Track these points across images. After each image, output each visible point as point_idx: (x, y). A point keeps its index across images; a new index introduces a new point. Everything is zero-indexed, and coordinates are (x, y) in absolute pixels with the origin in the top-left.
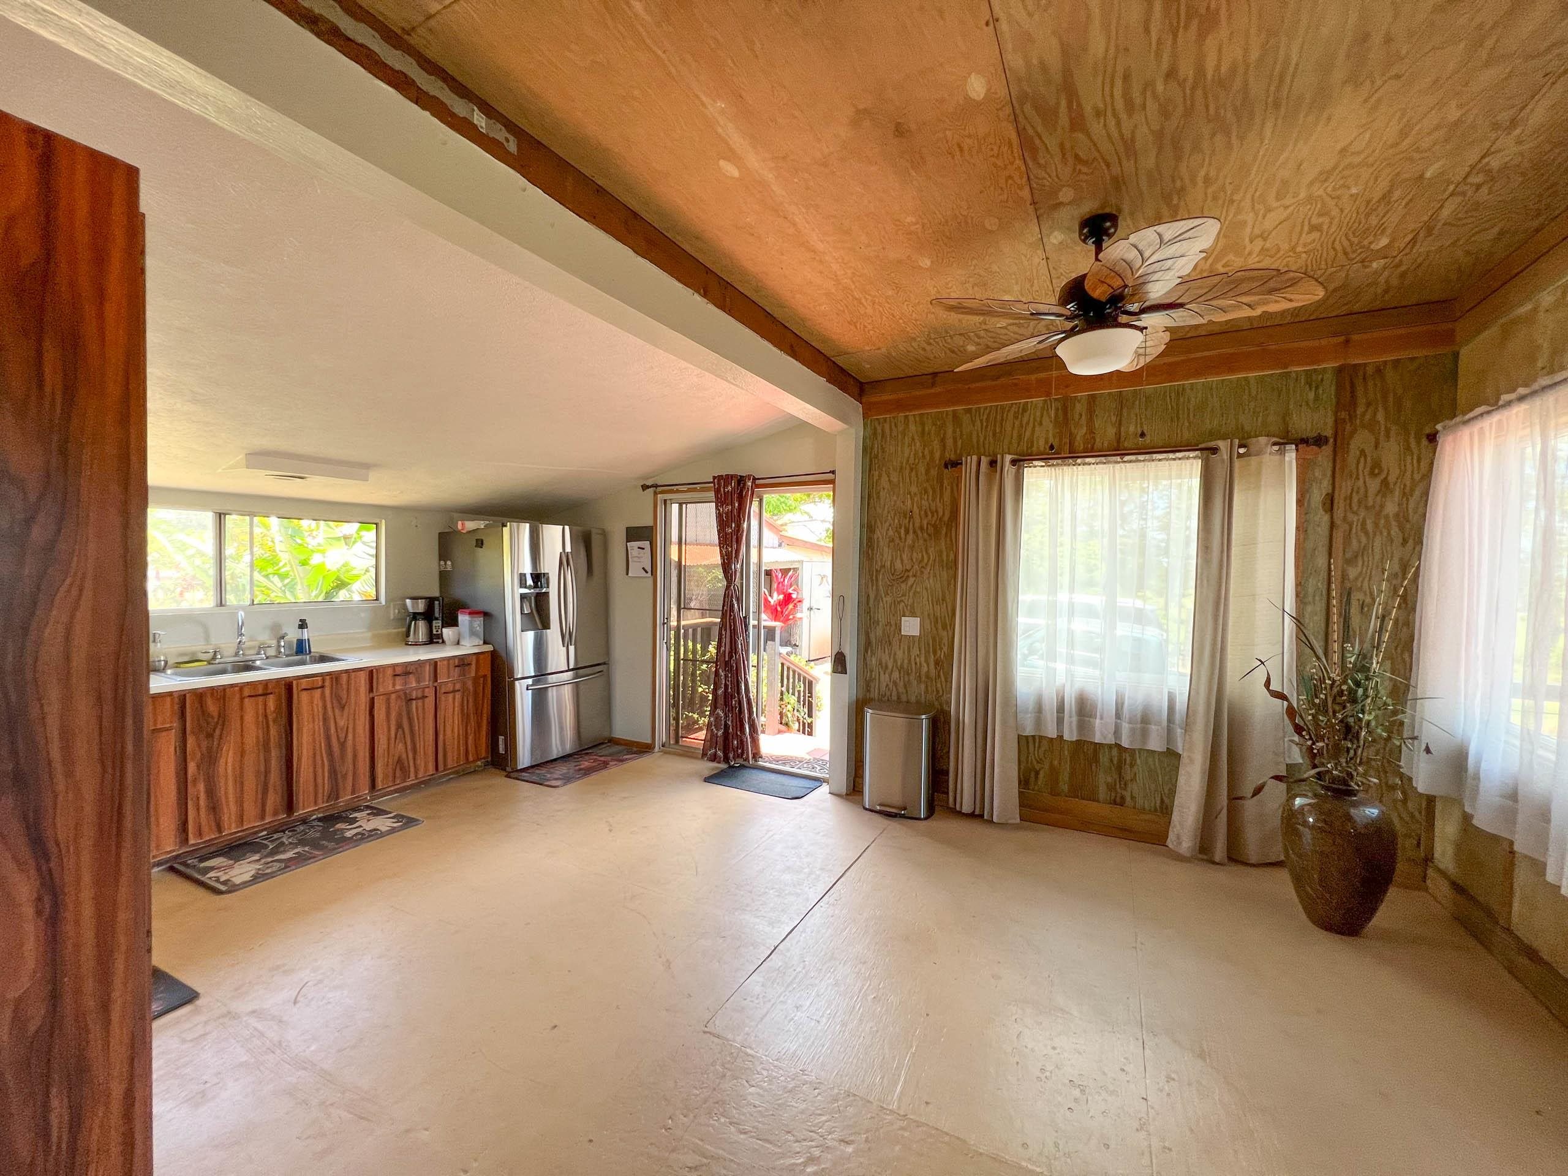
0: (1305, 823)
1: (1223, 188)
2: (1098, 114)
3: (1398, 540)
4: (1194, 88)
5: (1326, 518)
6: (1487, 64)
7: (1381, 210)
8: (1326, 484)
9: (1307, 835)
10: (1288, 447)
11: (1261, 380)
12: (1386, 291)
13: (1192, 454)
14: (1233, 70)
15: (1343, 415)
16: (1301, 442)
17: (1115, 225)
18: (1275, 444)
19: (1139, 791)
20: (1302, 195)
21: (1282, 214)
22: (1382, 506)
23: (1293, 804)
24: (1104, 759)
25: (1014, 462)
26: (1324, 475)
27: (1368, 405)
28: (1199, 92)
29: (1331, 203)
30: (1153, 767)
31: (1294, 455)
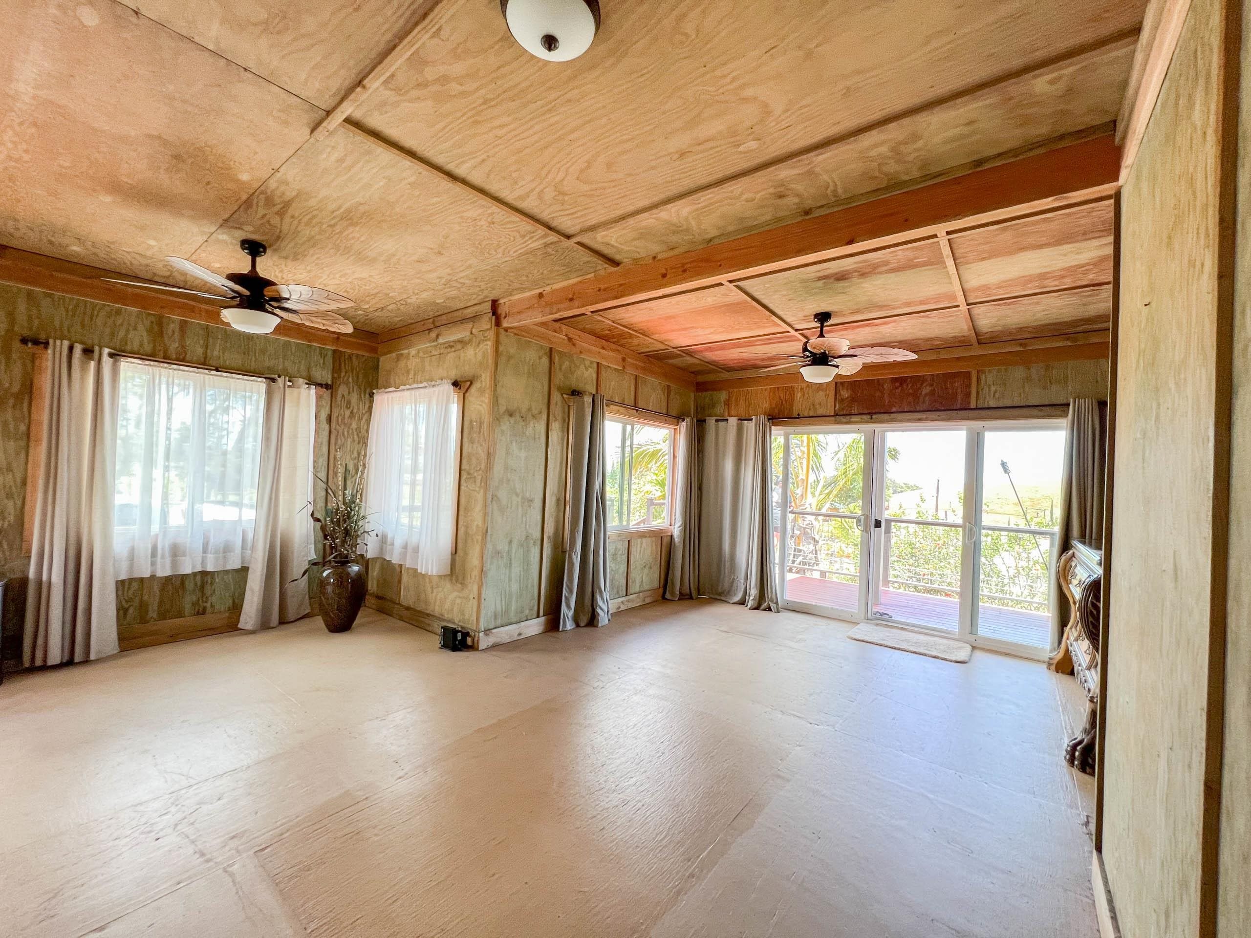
0: (329, 583)
1: (322, 264)
2: (293, 217)
3: (357, 442)
4: (336, 234)
5: (327, 427)
6: (418, 278)
7: (372, 297)
8: (328, 408)
9: (329, 589)
10: (312, 386)
11: (297, 345)
12: (358, 322)
13: (259, 379)
14: (353, 238)
15: (336, 375)
16: (319, 385)
17: (265, 252)
18: (306, 384)
19: (219, 600)
20: (350, 280)
21: (337, 282)
22: (351, 424)
23: (322, 576)
24: (189, 585)
25: (111, 355)
26: (327, 403)
27: (346, 373)
28: (338, 236)
29: (357, 287)
30: (227, 581)
31: (314, 391)
